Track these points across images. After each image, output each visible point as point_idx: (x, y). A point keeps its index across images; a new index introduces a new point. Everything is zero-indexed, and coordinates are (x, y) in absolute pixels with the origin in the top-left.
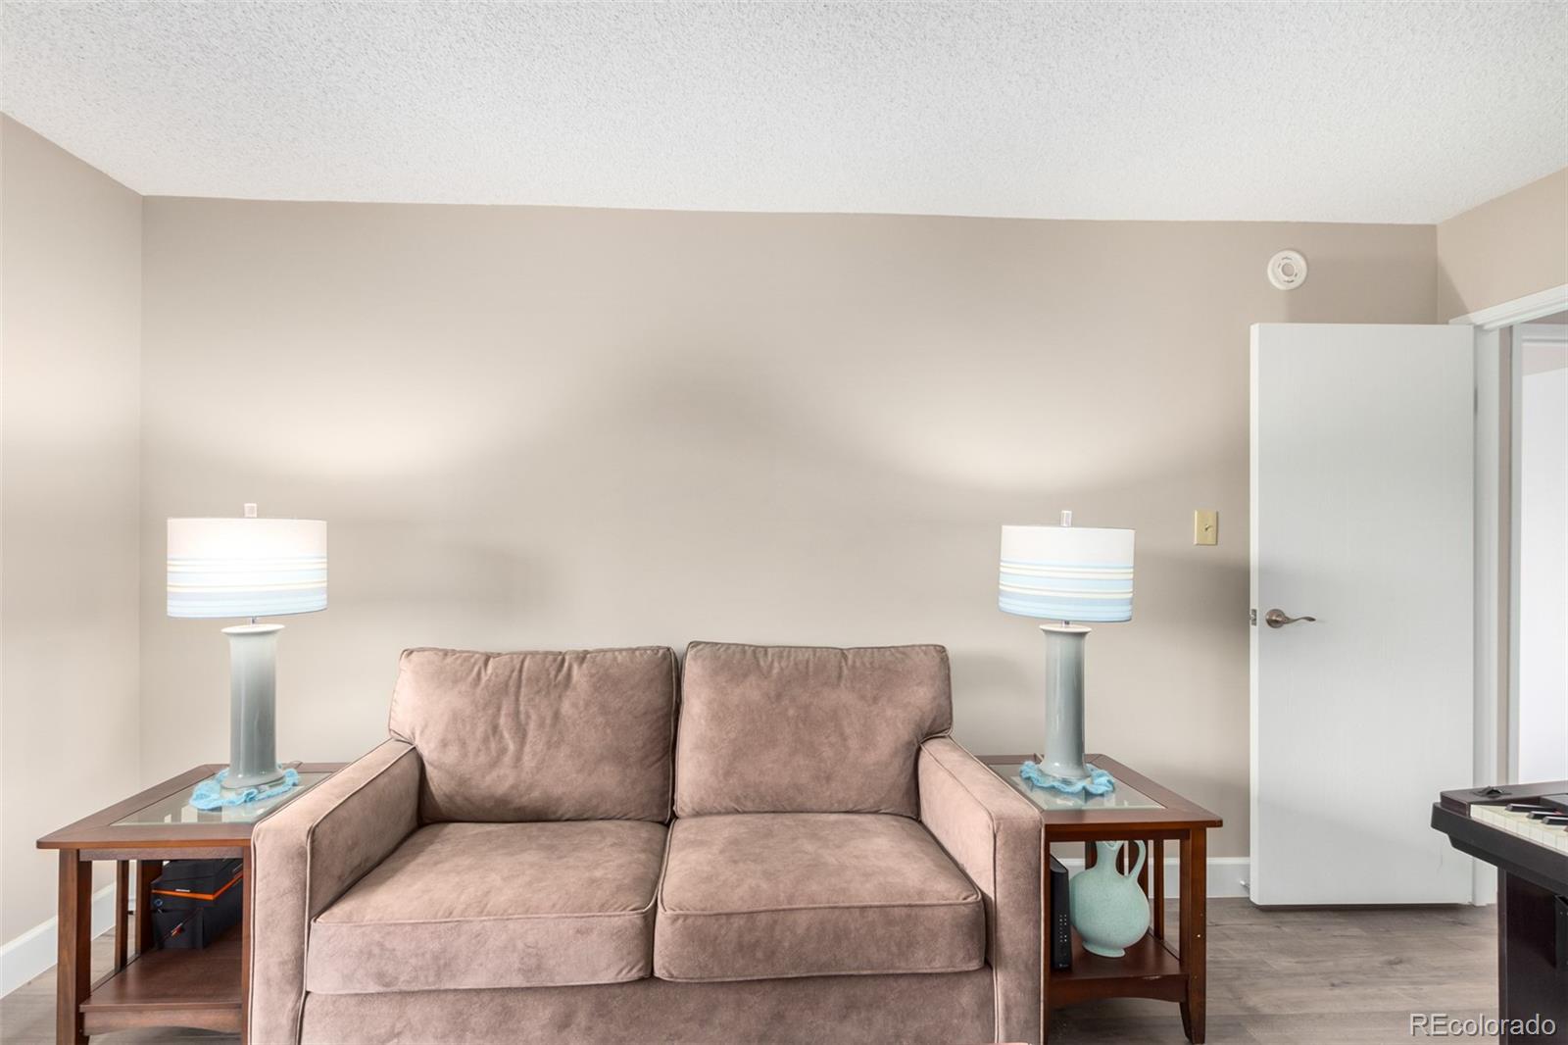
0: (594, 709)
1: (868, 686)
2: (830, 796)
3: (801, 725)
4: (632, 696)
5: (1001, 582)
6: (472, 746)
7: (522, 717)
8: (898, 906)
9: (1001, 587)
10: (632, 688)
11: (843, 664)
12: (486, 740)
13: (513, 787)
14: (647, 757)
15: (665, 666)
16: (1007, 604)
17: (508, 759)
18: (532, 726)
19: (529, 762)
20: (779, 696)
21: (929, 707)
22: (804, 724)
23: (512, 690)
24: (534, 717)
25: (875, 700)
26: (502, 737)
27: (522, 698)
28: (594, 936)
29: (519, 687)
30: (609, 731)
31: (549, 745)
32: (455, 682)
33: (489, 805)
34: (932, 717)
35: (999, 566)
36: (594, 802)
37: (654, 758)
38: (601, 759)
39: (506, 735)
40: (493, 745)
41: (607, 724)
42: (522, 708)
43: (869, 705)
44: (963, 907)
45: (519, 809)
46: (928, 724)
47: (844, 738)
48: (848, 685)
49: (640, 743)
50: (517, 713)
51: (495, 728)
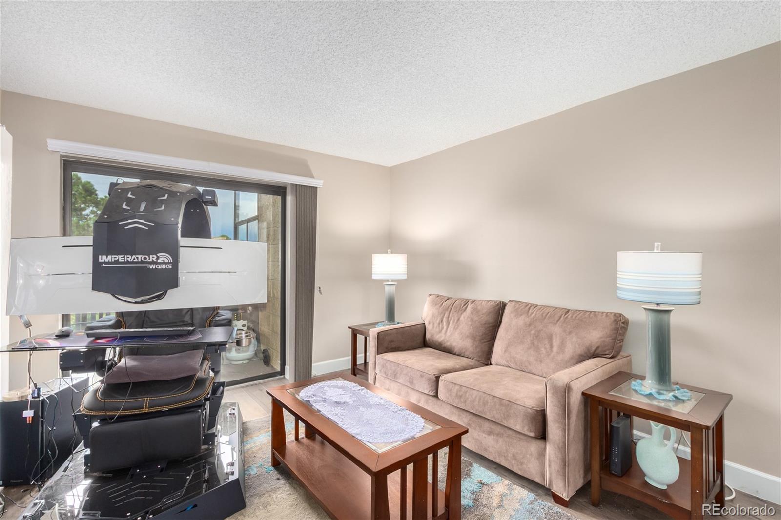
0: (469, 319)
1: (569, 327)
2: (542, 370)
3: (535, 337)
4: (482, 317)
5: (617, 282)
6: (436, 325)
7: (450, 318)
8: (506, 400)
9: (617, 285)
10: (483, 314)
11: (563, 315)
12: (439, 324)
13: (443, 340)
14: (482, 339)
15: (497, 308)
16: (621, 294)
17: (443, 331)
18: (451, 322)
19: (448, 333)
20: (530, 325)
21: (596, 341)
22: (536, 338)
23: (449, 310)
24: (452, 319)
25: (570, 333)
26: (443, 324)
27: (451, 312)
28: (424, 379)
29: (451, 309)
30: (471, 327)
31: (454, 328)
32: (436, 305)
33: (437, 344)
34: (597, 346)
35: (616, 274)
36: (464, 350)
37: (486, 341)
38: (468, 336)
39: (444, 324)
40: (441, 326)
41: (471, 325)
42: (450, 316)
43: (566, 335)
44: (529, 409)
45: (444, 348)
46: (593, 349)
47: (551, 346)
48: (561, 324)
49: (481, 334)
50: (448, 317)
51: (442, 321)
